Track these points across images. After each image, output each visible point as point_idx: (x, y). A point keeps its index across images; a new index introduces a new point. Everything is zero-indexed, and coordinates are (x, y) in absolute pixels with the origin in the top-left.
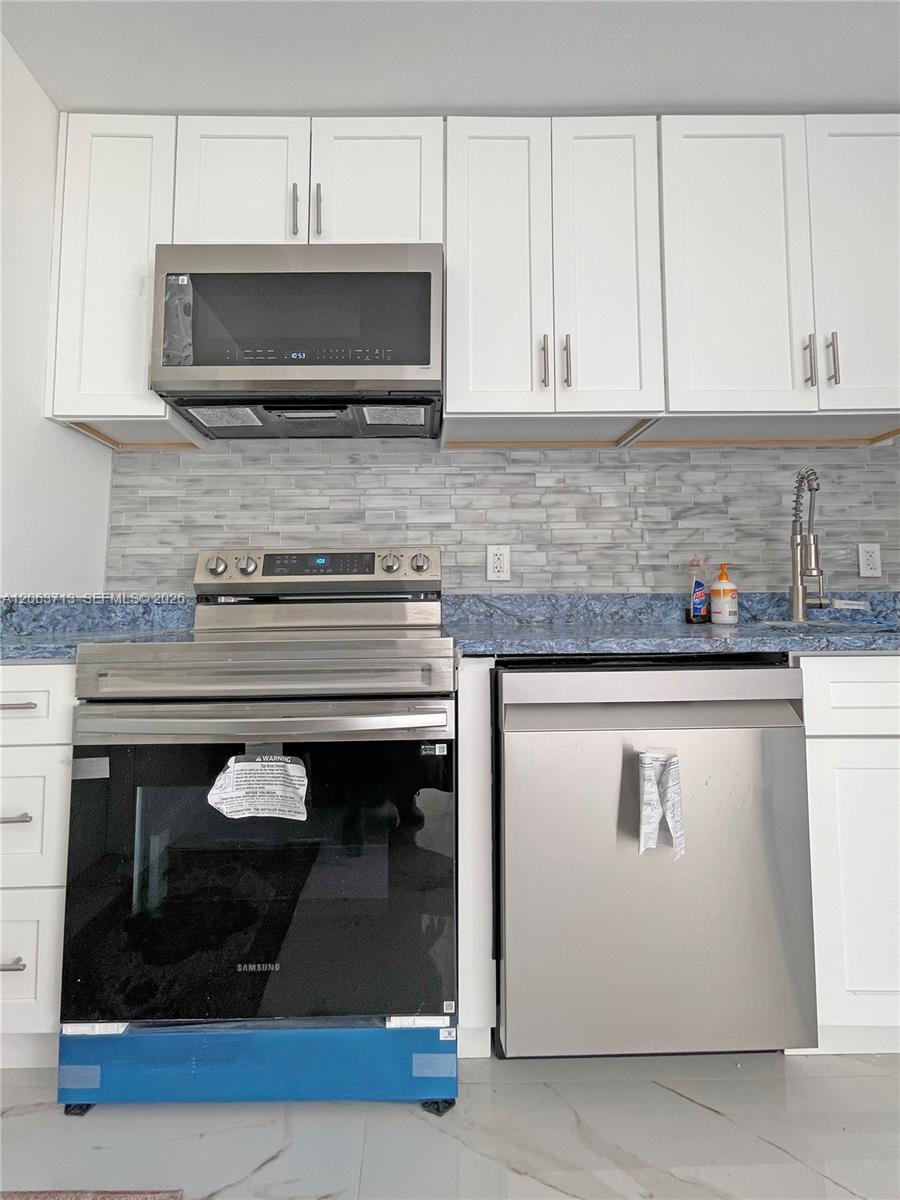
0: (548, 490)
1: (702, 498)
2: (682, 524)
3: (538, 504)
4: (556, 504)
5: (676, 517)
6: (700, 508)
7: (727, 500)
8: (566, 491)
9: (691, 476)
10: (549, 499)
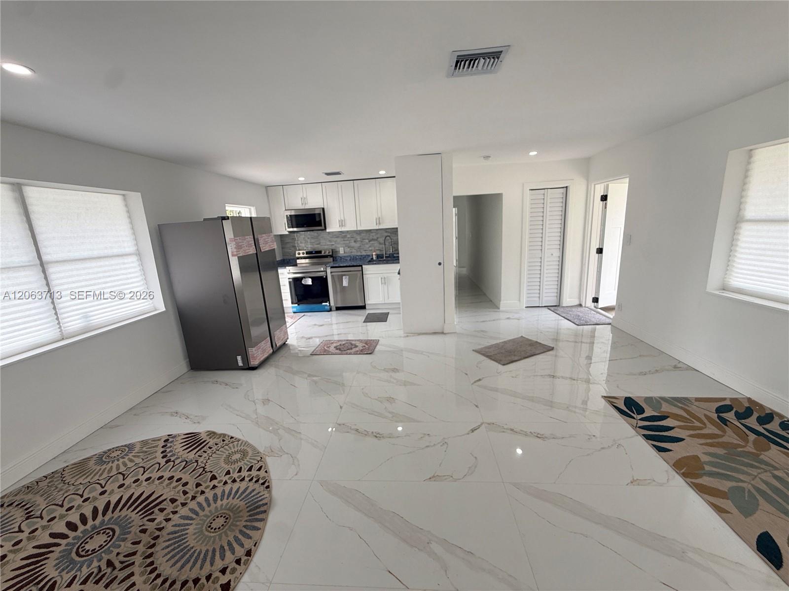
0: (349, 238)
1: (374, 238)
2: (371, 242)
3: (348, 240)
4: (350, 240)
5: (370, 241)
6: (373, 240)
7: (378, 238)
8: (352, 238)
9: (371, 234)
10: (349, 239)
